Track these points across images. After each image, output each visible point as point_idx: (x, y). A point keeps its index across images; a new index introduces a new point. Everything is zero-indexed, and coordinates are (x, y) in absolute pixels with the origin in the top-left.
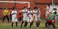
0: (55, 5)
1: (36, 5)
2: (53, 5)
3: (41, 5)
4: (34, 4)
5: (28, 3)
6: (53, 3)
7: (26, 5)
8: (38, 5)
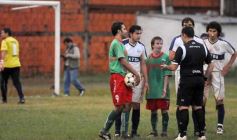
0: (175, 13)
1: (91, 15)
2: (168, 13)
3: (109, 15)
4: (79, 12)
5: (51, 7)
6: (167, 6)
7: (44, 14)
8: (97, 15)
